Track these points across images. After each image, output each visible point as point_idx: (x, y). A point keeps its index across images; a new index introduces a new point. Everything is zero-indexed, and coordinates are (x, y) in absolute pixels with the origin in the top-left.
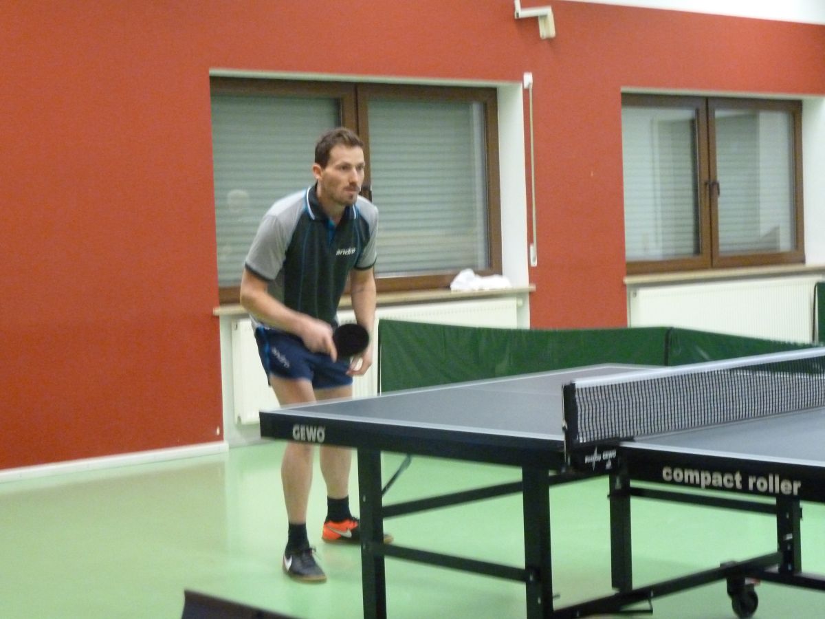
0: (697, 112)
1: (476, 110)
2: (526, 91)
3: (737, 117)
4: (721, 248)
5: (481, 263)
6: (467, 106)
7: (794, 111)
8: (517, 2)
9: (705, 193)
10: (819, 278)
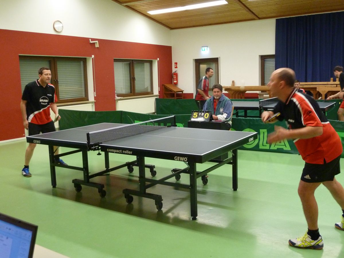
0: (130, 63)
1: (82, 63)
2: (93, 59)
4: (136, 91)
6: (80, 62)
7: (151, 63)
8: (90, 40)
9: (132, 79)
10: (156, 97)
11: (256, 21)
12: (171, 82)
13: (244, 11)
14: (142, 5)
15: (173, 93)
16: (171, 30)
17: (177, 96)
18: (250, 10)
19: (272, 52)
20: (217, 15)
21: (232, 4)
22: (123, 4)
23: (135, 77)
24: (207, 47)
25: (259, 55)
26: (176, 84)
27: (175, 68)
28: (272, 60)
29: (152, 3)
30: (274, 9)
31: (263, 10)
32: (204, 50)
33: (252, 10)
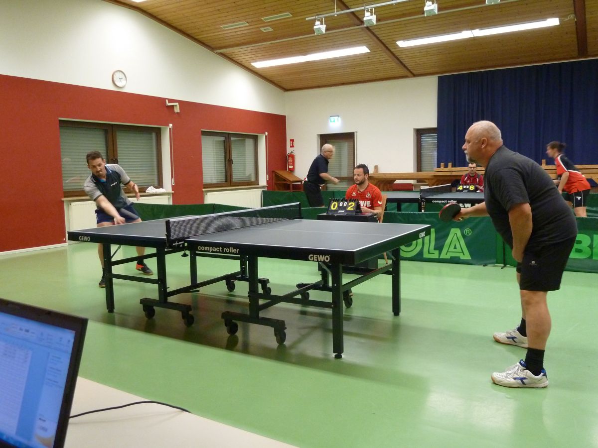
0: (226, 138)
1: (154, 135)
2: (170, 129)
3: (238, 140)
4: (233, 180)
5: (156, 184)
6: (151, 134)
7: (255, 139)
8: (167, 100)
9: (228, 163)
10: (263, 189)
11: (410, 79)
12: (284, 167)
13: (393, 64)
14: (243, 52)
15: (288, 183)
16: (285, 91)
17: (293, 189)
18: (401, 62)
19: (432, 123)
20: (353, 69)
21: (375, 53)
22: (215, 51)
23: (233, 159)
24: (338, 116)
25: (414, 129)
26: (292, 171)
27: (291, 147)
28: (432, 136)
29: (259, 50)
30: (435, 61)
31: (420, 63)
32: (334, 121)
33: (404, 63)
